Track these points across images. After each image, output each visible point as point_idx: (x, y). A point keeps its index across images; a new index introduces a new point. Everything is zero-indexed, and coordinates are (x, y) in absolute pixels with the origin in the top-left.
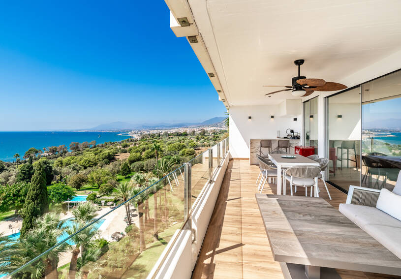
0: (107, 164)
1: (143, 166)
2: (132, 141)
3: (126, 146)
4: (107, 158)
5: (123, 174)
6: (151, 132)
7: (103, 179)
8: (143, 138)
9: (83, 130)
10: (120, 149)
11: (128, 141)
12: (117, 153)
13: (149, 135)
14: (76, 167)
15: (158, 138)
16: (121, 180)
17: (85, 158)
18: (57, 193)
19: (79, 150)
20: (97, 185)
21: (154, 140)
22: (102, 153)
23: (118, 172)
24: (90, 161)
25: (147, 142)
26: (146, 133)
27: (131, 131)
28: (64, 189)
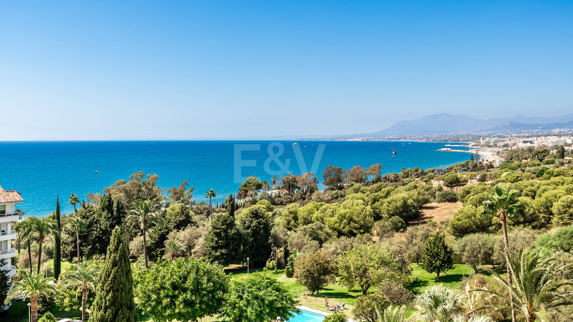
0: (397, 230)
1: (491, 249)
2: (475, 168)
3: (456, 182)
4: (400, 214)
5: (431, 268)
6: (538, 143)
7: (373, 273)
8: (510, 160)
9: (360, 136)
10: (440, 189)
11: (465, 168)
12: (427, 201)
13: (530, 150)
14: (319, 232)
15: (557, 162)
16: (425, 283)
17: (342, 211)
18: (256, 298)
19: (341, 188)
20: (360, 288)
21: (540, 168)
22: (389, 199)
23: (417, 259)
24: (351, 220)
25: (518, 173)
26: (521, 145)
27: (476, 138)
28: (270, 289)
